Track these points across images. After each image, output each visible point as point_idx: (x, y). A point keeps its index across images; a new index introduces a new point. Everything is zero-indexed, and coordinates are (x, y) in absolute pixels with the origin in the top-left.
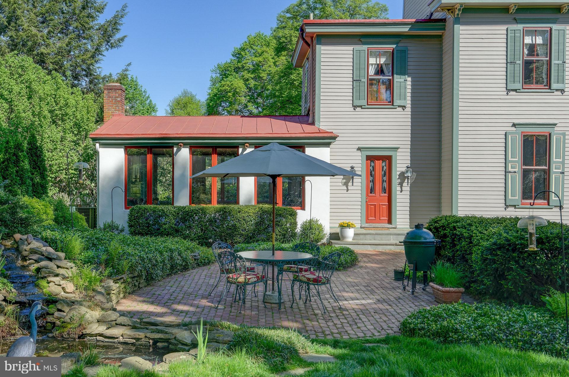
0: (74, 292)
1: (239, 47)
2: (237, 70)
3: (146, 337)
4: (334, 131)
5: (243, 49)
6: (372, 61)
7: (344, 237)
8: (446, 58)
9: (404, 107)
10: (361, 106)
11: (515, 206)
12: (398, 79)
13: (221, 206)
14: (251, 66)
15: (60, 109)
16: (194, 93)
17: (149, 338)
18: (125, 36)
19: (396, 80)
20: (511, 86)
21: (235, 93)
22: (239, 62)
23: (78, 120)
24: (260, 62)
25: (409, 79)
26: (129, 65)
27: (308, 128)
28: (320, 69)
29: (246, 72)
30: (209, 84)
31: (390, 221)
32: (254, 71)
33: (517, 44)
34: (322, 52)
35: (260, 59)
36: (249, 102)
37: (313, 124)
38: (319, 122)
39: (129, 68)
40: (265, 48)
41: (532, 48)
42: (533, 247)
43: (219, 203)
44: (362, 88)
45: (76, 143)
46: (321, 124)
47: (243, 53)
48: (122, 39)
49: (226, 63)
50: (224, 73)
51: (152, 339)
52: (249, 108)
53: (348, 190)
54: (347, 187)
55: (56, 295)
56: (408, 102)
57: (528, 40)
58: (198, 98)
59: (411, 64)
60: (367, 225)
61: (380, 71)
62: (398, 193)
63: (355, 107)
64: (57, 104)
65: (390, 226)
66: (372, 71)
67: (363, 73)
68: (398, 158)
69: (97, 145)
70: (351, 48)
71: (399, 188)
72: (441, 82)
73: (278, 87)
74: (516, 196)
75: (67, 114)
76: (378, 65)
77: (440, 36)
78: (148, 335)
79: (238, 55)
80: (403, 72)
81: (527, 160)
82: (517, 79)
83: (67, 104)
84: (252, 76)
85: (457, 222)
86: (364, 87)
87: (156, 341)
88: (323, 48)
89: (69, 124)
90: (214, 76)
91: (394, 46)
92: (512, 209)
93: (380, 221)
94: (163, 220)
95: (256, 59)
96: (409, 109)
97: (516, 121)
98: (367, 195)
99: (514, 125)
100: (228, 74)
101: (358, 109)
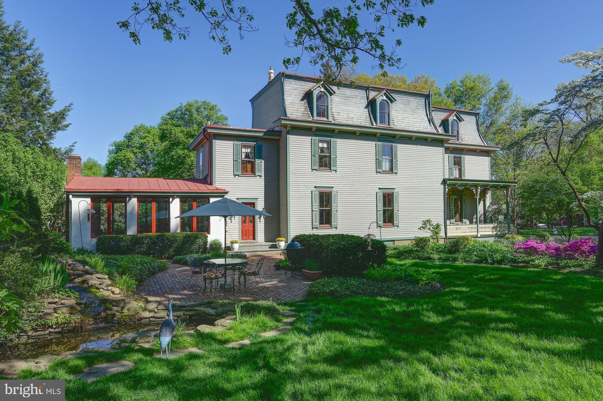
0: (120, 294)
1: (129, 132)
2: (128, 146)
3: (184, 314)
4: (226, 189)
5: (132, 134)
6: (244, 150)
7: (233, 249)
8: (282, 152)
9: (260, 176)
10: (238, 175)
11: (316, 228)
12: (258, 161)
13: (159, 234)
14: (138, 145)
15: (40, 171)
16: (96, 160)
17: (187, 315)
18: (70, 124)
19: (256, 162)
20: (314, 168)
21: (128, 161)
22: (129, 142)
23: (54, 179)
24: (145, 143)
25: (263, 161)
26: (76, 142)
27: (210, 187)
28: (215, 153)
29: (135, 148)
30: (107, 153)
31: (254, 239)
32: (140, 148)
33: (316, 146)
34: (216, 144)
35: (145, 141)
36: (137, 167)
37: (211, 184)
38: (215, 183)
39: (75, 145)
40: (147, 134)
41: (322, 150)
42: (370, 248)
43: (157, 231)
44: (239, 165)
45: (53, 195)
46: (216, 184)
47: (132, 136)
48: (67, 126)
49: (120, 142)
50: (119, 148)
51: (188, 315)
52: (137, 171)
53: (231, 222)
54: (231, 220)
55: (108, 296)
56: (263, 174)
57: (320, 145)
58: (99, 162)
59: (264, 153)
60: (242, 241)
61: (247, 156)
62: (259, 223)
63: (235, 175)
64: (37, 167)
65: (254, 241)
66: (243, 156)
67: (239, 157)
68: (258, 204)
69: (71, 196)
70: (232, 142)
71: (259, 220)
72: (279, 164)
73: (163, 159)
74: (317, 223)
75: (46, 175)
76: (247, 153)
77: (278, 140)
78: (186, 313)
79: (129, 137)
80: (260, 158)
81: (321, 205)
82: (316, 164)
83: (46, 168)
84: (140, 151)
85: (309, 238)
86: (240, 165)
87: (190, 316)
88: (217, 141)
89: (47, 181)
90: (111, 148)
91: (255, 143)
92: (315, 229)
93: (249, 239)
94: (122, 244)
95: (141, 140)
96: (263, 177)
97: (317, 185)
98: (242, 225)
99: (315, 187)
100: (122, 149)
101: (237, 177)
